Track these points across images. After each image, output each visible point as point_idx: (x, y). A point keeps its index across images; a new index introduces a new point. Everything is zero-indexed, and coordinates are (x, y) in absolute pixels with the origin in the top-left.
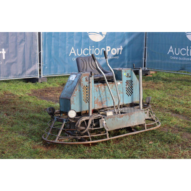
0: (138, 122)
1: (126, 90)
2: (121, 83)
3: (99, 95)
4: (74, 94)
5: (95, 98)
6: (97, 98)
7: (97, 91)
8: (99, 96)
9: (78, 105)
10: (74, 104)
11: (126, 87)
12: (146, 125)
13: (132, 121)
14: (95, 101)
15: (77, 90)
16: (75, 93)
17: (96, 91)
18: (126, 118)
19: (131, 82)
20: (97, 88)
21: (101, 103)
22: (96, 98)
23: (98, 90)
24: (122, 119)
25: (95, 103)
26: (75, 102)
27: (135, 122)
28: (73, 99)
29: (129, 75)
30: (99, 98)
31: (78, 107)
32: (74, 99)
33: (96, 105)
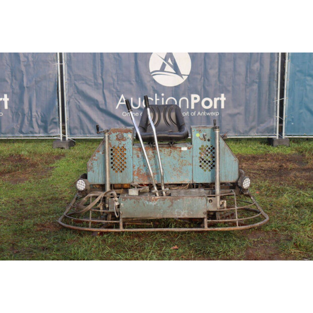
0: (189, 213)
1: (201, 162)
2: (188, 148)
3: (142, 163)
4: (94, 158)
5: (134, 167)
6: (138, 168)
7: (138, 156)
8: (142, 165)
9: (100, 174)
10: (93, 172)
11: (199, 155)
12: (206, 220)
13: (176, 210)
14: (134, 172)
15: (99, 152)
16: (95, 156)
17: (135, 156)
18: (164, 203)
19: (211, 148)
20: (139, 152)
21: (145, 175)
22: (136, 167)
23: (140, 155)
24: (155, 204)
25: (133, 174)
26: (95, 169)
27: (183, 213)
28: (92, 164)
29: (207, 138)
30: (141, 168)
31: (101, 176)
32: (94, 164)
33: (136, 177)
